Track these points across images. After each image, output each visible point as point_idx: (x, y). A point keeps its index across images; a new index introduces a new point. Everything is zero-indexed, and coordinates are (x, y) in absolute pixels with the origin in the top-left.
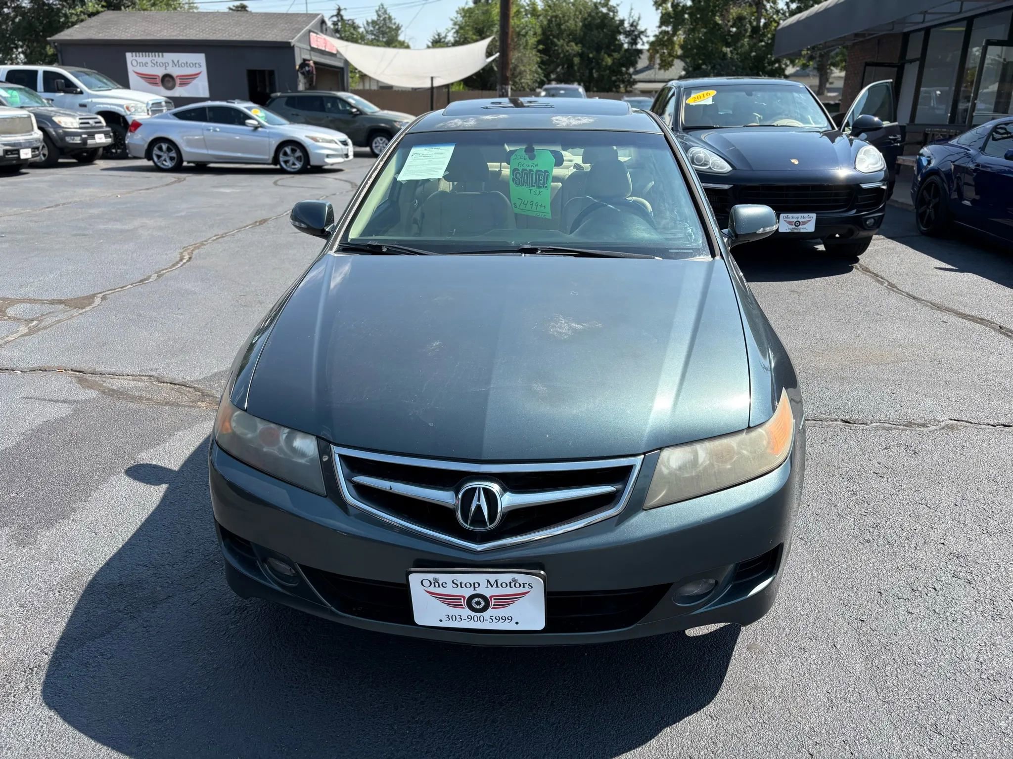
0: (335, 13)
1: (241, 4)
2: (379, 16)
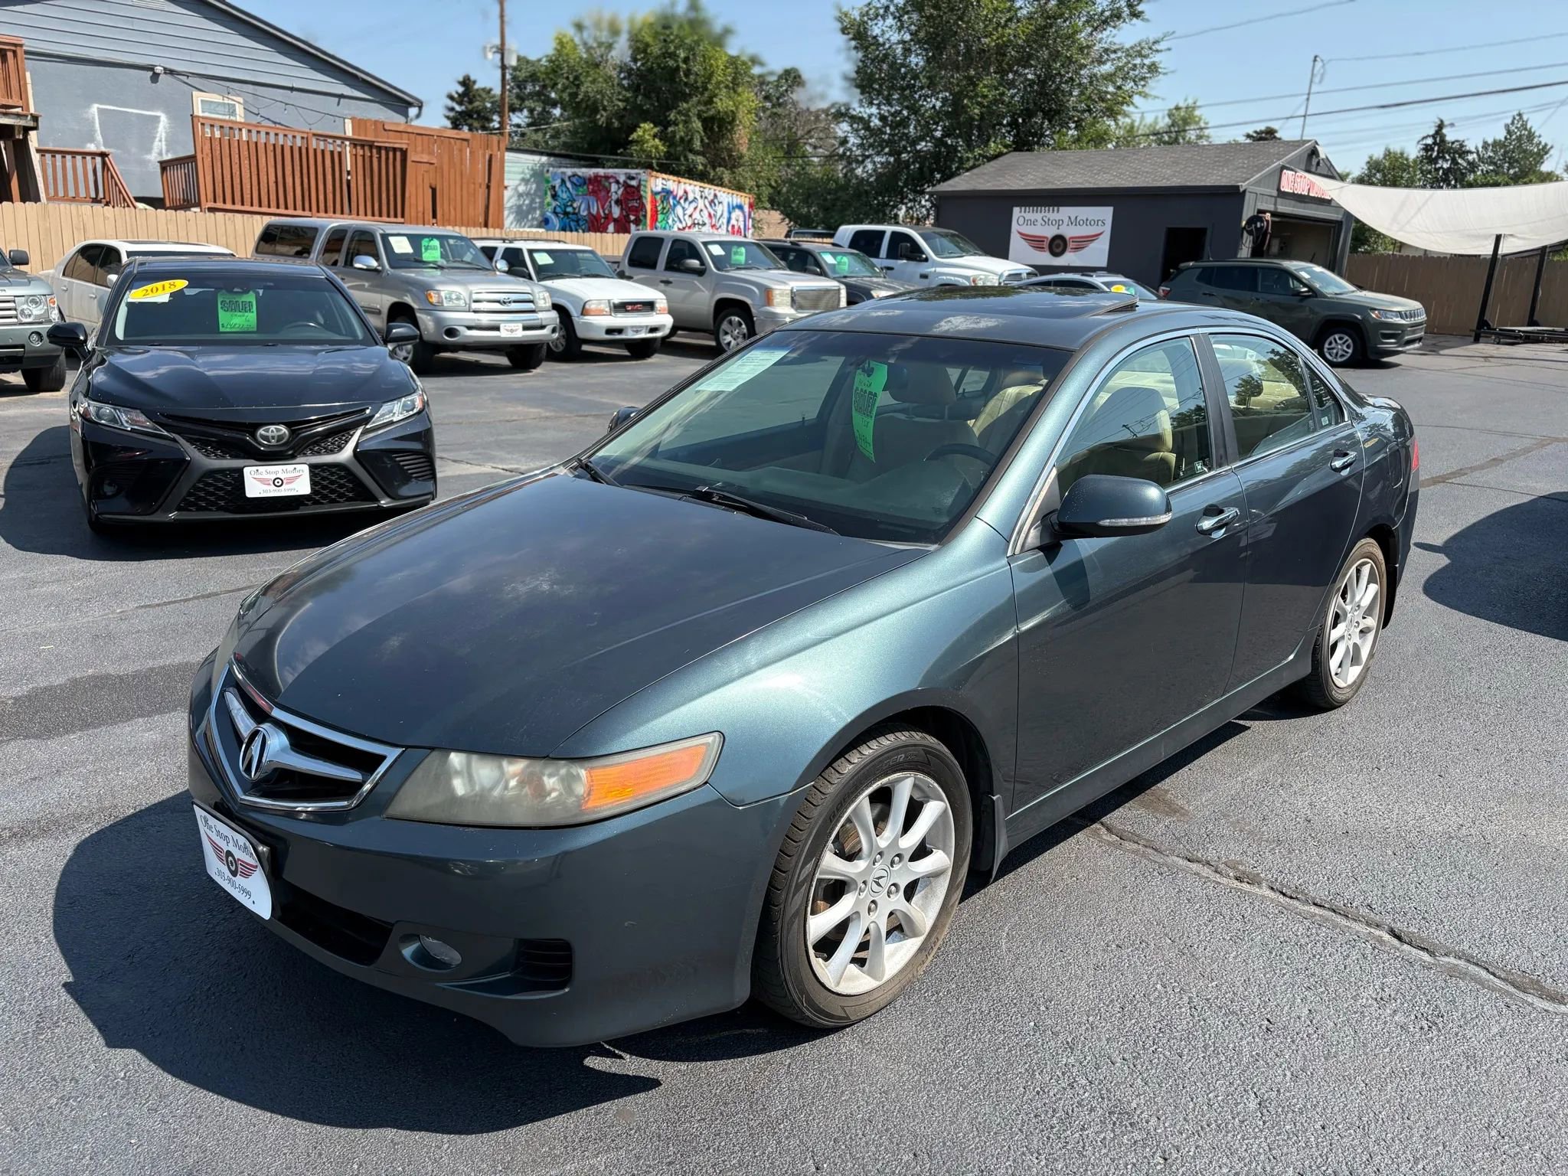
0: (1432, 132)
1: (1268, 128)
2: (1509, 132)
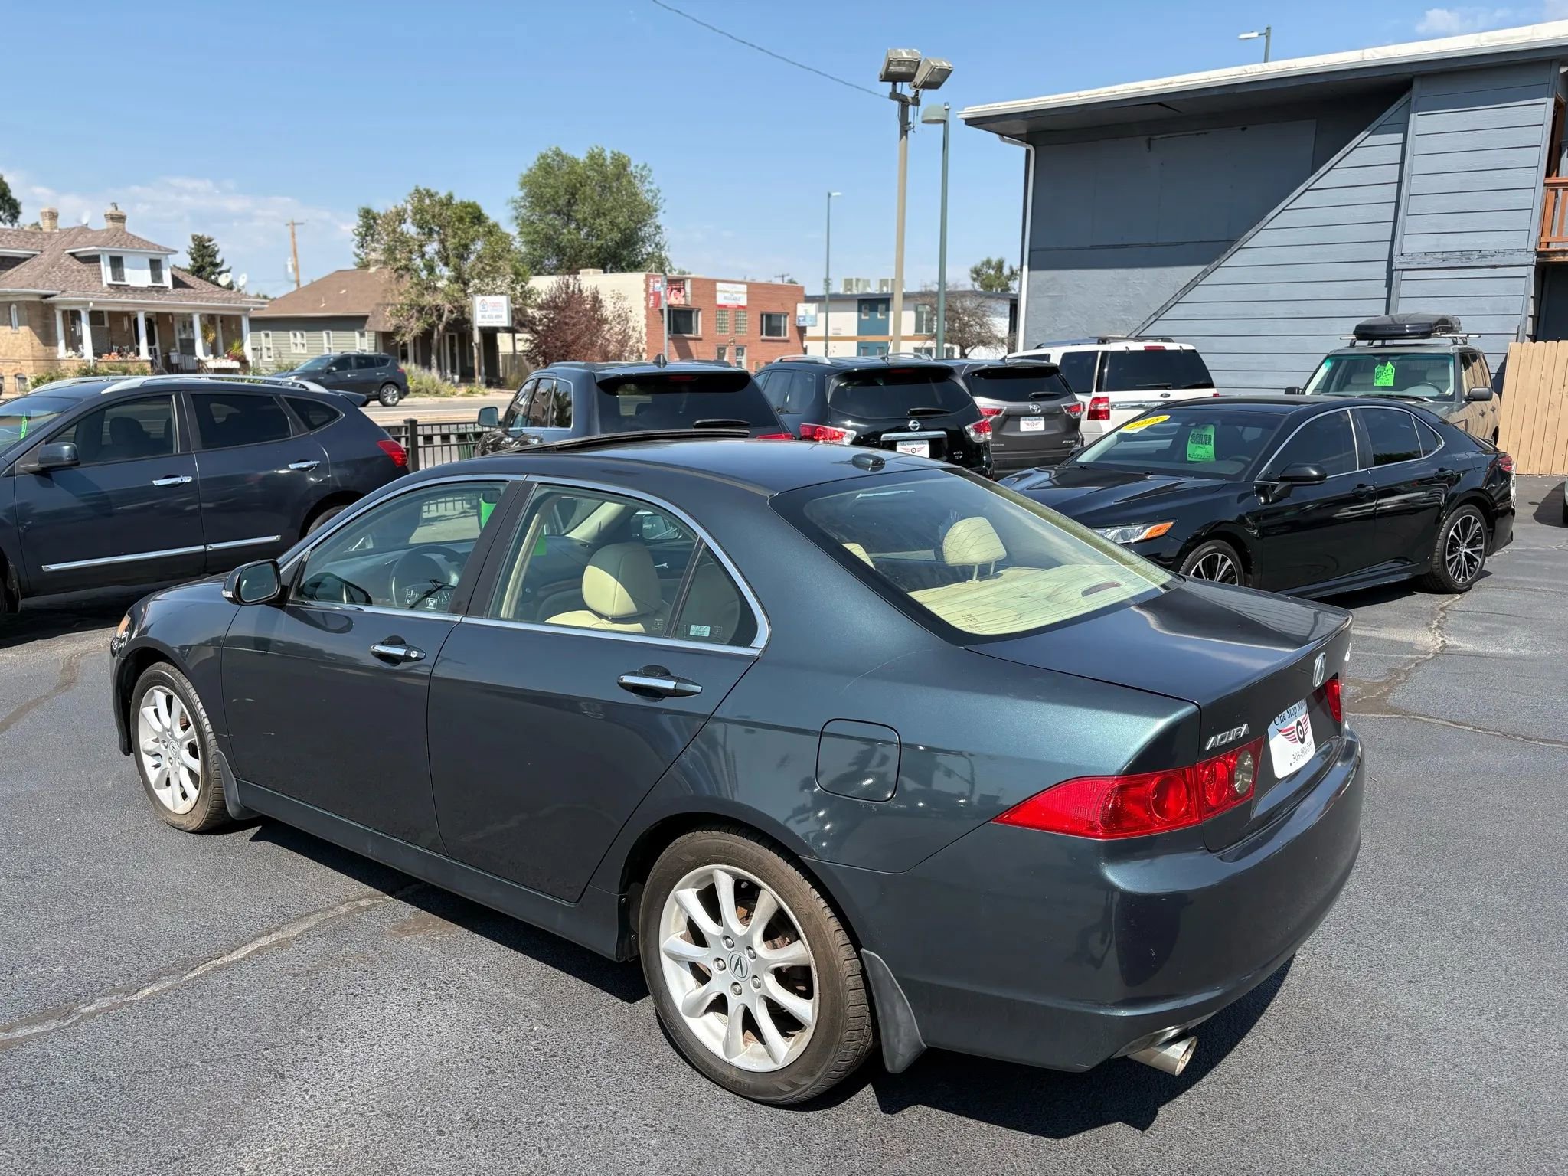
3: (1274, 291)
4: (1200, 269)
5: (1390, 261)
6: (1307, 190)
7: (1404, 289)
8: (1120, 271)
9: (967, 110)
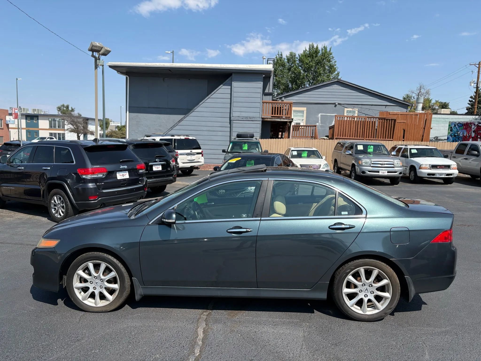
3: (203, 124)
4: (183, 116)
5: (230, 118)
6: (209, 98)
7: (234, 125)
8: (157, 115)
9: (109, 63)
